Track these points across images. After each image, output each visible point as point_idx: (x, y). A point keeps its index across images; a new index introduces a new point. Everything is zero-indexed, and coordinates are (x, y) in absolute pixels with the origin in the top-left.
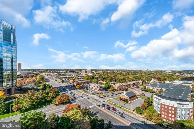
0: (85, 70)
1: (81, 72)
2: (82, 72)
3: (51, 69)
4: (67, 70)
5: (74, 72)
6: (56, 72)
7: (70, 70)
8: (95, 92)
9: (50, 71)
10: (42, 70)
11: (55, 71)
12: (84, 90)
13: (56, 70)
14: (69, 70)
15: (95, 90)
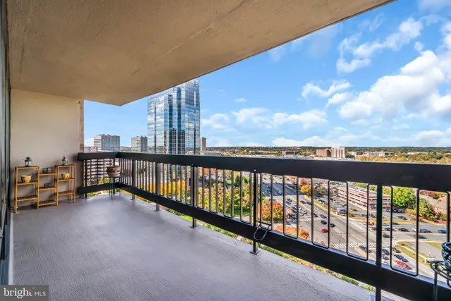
0: (324, 148)
1: (315, 153)
2: (317, 154)
3: (249, 148)
4: (280, 148)
5: (296, 153)
6: (259, 154)
7: (289, 148)
8: (355, 210)
9: (248, 151)
10: (235, 148)
11: (258, 151)
12: (321, 199)
13: (259, 148)
14: (285, 149)
15: (356, 204)
